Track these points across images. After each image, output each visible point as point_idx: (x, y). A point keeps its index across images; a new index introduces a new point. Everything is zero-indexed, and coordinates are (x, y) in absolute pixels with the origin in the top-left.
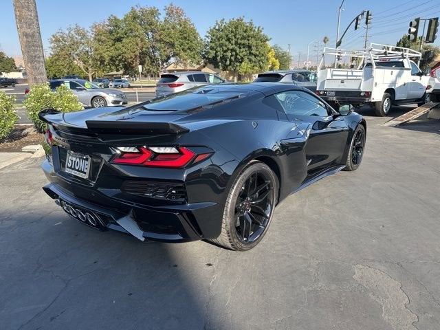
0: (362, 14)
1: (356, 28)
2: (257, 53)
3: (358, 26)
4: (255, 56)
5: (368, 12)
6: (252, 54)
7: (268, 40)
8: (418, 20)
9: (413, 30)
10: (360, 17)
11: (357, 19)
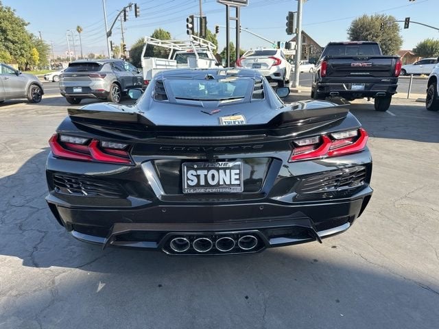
0: (130, 6)
1: (125, 20)
2: (16, 39)
3: (127, 17)
4: (13, 43)
5: (136, 5)
6: (9, 40)
7: (26, 25)
8: (192, 17)
9: (190, 26)
10: (128, 9)
11: (125, 11)
